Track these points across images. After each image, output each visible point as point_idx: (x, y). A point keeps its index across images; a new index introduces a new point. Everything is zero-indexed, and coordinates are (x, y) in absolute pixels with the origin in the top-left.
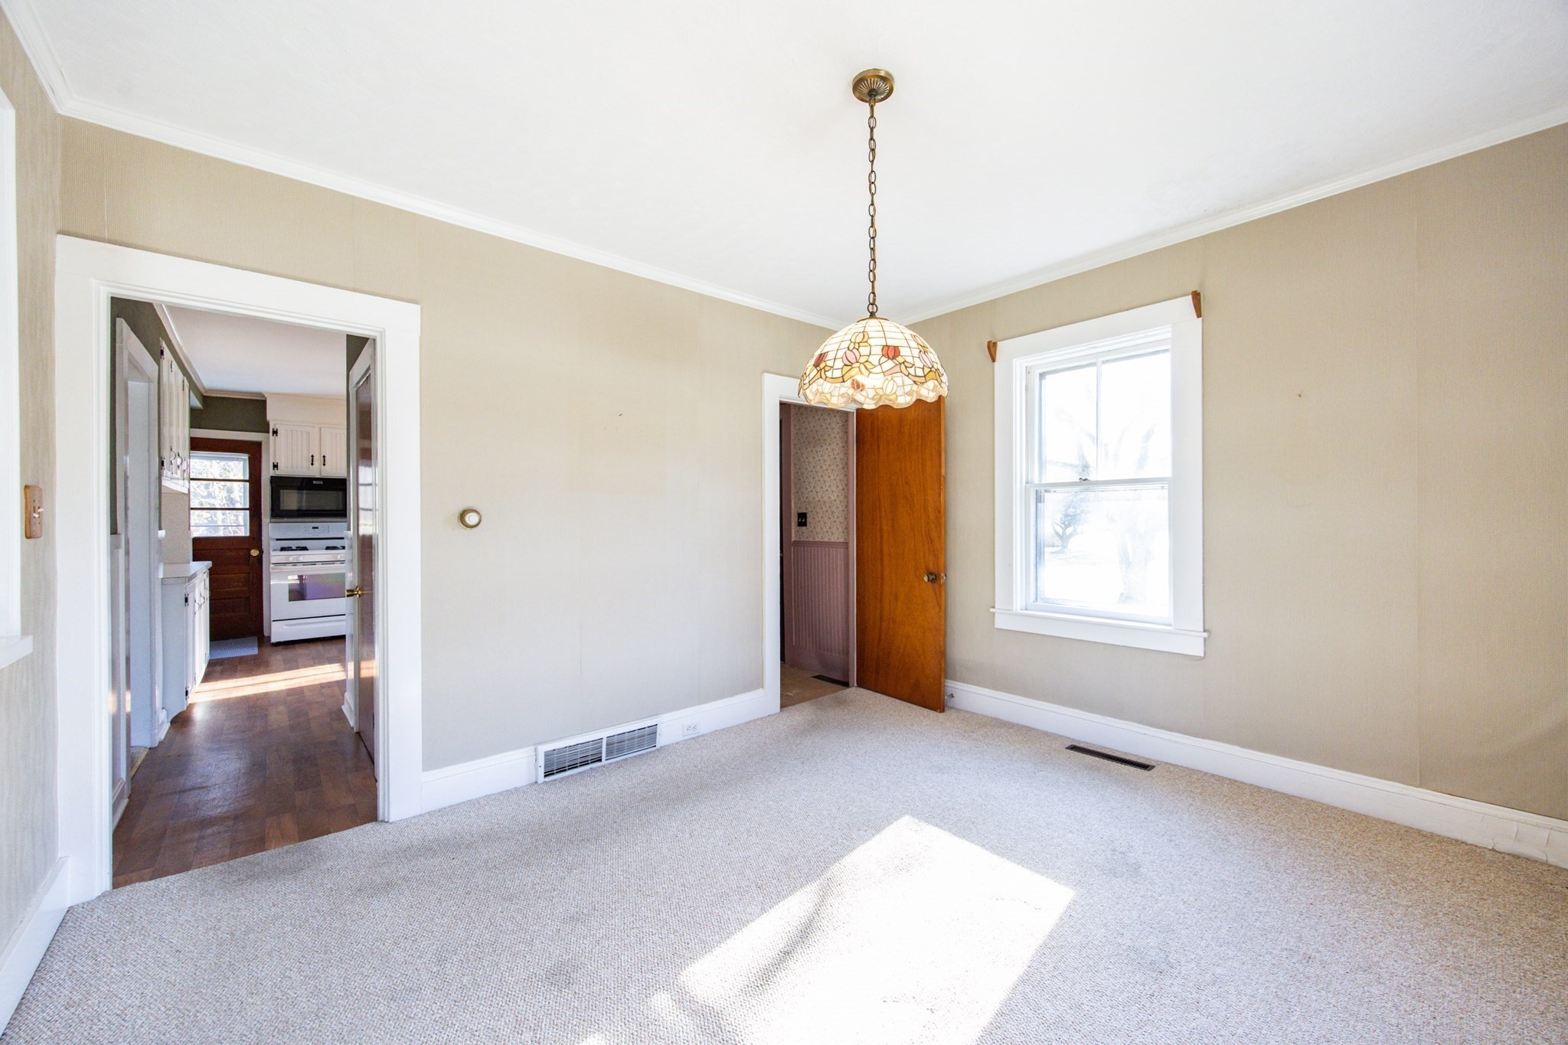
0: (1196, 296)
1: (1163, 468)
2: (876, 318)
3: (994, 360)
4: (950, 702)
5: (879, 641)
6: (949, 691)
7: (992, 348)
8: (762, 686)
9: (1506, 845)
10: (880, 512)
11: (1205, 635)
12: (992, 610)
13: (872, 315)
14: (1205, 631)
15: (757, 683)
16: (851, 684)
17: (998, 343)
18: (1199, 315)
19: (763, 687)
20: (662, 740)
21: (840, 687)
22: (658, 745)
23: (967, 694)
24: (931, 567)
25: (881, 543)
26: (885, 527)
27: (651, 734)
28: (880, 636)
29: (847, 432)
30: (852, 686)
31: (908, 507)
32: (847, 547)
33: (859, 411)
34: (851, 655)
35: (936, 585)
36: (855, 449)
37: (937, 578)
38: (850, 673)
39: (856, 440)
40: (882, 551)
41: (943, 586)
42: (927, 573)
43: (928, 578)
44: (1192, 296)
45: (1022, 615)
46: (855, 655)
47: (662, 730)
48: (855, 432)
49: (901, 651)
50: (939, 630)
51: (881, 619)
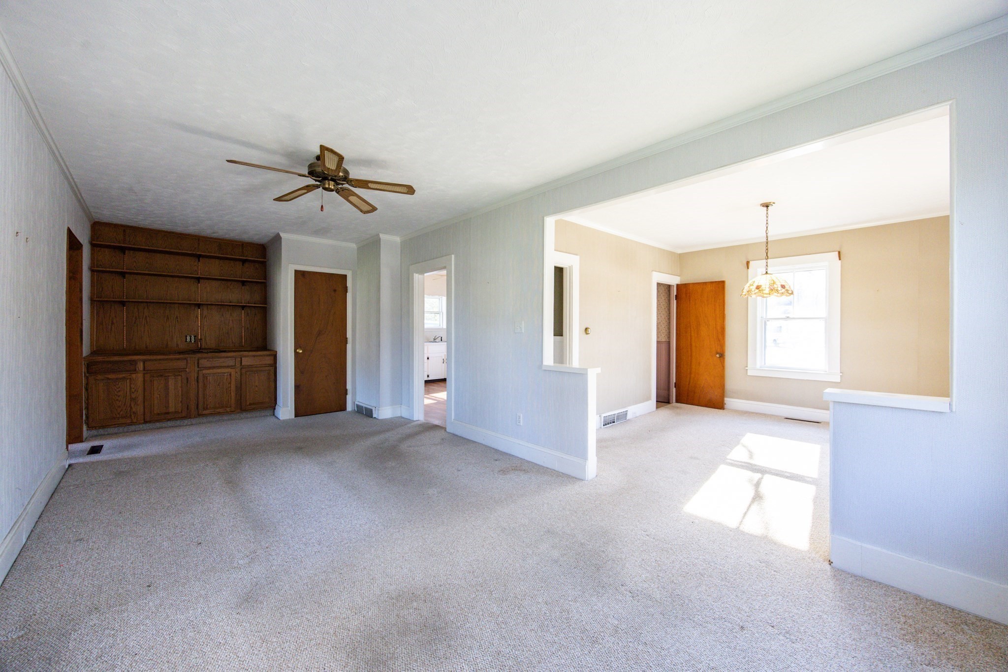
0: (839, 253)
1: (823, 314)
2: (767, 274)
3: (748, 268)
4: (726, 406)
5: (689, 384)
6: (725, 402)
7: (748, 263)
8: (651, 399)
10: (690, 328)
12: (746, 368)
14: (841, 373)
15: (648, 399)
16: (671, 402)
17: (750, 262)
18: (840, 259)
20: (629, 417)
21: (666, 404)
22: (627, 419)
24: (719, 351)
25: (691, 341)
26: (693, 334)
27: (625, 414)
28: (690, 382)
29: (670, 293)
30: (673, 403)
31: (706, 327)
32: (669, 343)
33: (678, 285)
34: (671, 390)
35: (721, 358)
36: (675, 301)
37: (722, 356)
38: (671, 398)
39: (676, 297)
40: (691, 345)
41: (724, 359)
42: (717, 353)
43: (718, 356)
44: (837, 253)
45: (760, 370)
46: (674, 390)
47: (628, 413)
48: (675, 294)
49: (702, 386)
50: (722, 377)
51: (690, 373)
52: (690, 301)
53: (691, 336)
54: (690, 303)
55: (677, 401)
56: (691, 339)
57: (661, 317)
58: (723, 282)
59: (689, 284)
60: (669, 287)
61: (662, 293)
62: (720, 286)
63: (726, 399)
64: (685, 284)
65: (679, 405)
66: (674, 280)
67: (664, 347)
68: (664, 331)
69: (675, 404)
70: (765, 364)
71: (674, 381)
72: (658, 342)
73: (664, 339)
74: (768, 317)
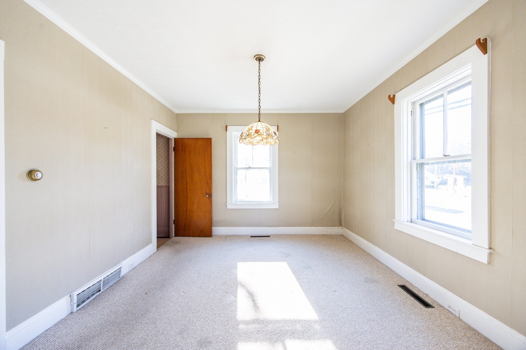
0: (278, 126)
1: (268, 165)
2: (260, 122)
3: (227, 131)
4: (213, 234)
5: (185, 220)
6: (213, 231)
7: (226, 127)
9: (323, 233)
10: (186, 175)
11: (279, 203)
12: (226, 204)
13: (259, 121)
15: (149, 242)
17: (228, 127)
18: (278, 131)
19: (151, 243)
20: (121, 275)
23: (217, 230)
24: (208, 192)
25: (187, 185)
26: (188, 180)
27: (117, 273)
28: (186, 217)
29: (168, 145)
30: (172, 237)
31: (198, 173)
32: (168, 187)
33: (175, 139)
34: (171, 227)
35: (210, 198)
36: (173, 152)
37: (210, 195)
38: (171, 233)
39: (174, 149)
40: (187, 188)
41: (211, 198)
42: (207, 194)
43: (207, 196)
44: (277, 126)
45: (234, 204)
46: (173, 226)
47: (122, 269)
48: (173, 146)
49: (196, 220)
50: (210, 212)
51: (187, 211)
52: (185, 152)
53: (186, 181)
54: (185, 154)
55: (176, 235)
56: (187, 183)
57: (162, 165)
58: (210, 139)
59: (185, 138)
60: (168, 140)
61: (162, 145)
62: (208, 141)
63: (213, 228)
64: (182, 138)
65: (178, 238)
66: (172, 134)
67: (164, 191)
68: (164, 177)
69: (175, 239)
70: (237, 200)
71: (173, 219)
72: (158, 187)
73: (163, 183)
74: (238, 167)
